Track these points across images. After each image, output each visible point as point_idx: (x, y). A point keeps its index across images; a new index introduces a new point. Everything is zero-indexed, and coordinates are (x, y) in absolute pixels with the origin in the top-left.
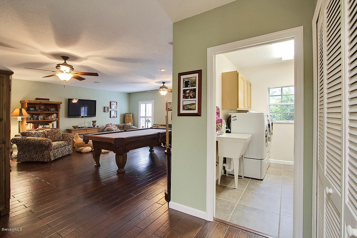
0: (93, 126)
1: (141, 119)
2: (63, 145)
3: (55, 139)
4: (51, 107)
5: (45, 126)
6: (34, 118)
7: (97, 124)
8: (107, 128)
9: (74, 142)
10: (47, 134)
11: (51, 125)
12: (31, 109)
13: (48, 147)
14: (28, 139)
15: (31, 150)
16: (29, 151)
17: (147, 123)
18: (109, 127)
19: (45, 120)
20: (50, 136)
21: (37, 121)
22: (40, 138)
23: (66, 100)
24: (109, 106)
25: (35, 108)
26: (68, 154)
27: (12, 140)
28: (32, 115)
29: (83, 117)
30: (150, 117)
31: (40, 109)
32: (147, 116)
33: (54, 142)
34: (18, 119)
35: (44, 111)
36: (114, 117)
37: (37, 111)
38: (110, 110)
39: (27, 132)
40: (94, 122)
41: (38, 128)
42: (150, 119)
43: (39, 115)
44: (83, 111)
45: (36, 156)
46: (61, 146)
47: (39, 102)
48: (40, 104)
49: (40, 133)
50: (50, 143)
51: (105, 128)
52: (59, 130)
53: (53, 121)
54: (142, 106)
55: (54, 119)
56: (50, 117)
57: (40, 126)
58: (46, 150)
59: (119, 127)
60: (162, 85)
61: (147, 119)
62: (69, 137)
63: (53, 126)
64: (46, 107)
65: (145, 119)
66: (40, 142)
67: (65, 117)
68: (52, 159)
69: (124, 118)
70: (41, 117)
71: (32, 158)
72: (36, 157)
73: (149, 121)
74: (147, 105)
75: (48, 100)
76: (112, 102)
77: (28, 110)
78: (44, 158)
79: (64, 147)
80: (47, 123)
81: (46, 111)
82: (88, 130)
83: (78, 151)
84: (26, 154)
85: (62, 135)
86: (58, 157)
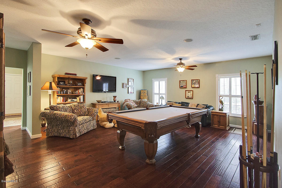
0: (114, 101)
1: (155, 95)
2: (88, 121)
3: (81, 113)
4: (78, 82)
5: (73, 100)
6: (64, 91)
7: (117, 99)
8: (126, 103)
9: (98, 116)
10: (74, 109)
11: (78, 98)
12: (61, 83)
13: (73, 123)
14: (55, 114)
15: (59, 125)
16: (57, 125)
17: (161, 100)
18: (127, 102)
19: (73, 94)
20: (77, 111)
21: (66, 94)
22: (66, 113)
23: (91, 75)
24: (127, 83)
25: (64, 82)
26: (93, 129)
27: (42, 114)
28: (62, 89)
29: (105, 92)
30: (163, 94)
31: (69, 83)
32: (160, 93)
33: (79, 117)
34: (49, 92)
35: (72, 85)
36: (131, 93)
37: (66, 85)
38: (127, 86)
39: (55, 106)
40: (115, 97)
41: (67, 102)
42: (164, 96)
43: (68, 89)
44: (105, 86)
45: (63, 131)
46: (86, 122)
47: (68, 77)
48: (69, 79)
49: (68, 107)
50: (75, 119)
51: (124, 103)
52: (84, 105)
53: (80, 95)
54: (156, 84)
55: (81, 93)
56: (77, 91)
57: (69, 100)
58: (72, 126)
59: (136, 103)
60: (179, 61)
61: (161, 96)
62: (94, 112)
63: (80, 100)
64: (74, 82)
65: (159, 96)
66: (66, 118)
67: (91, 92)
68: (78, 135)
69: (140, 94)
70: (70, 91)
71: (60, 133)
72: (63, 133)
73: (162, 98)
74: (160, 82)
75: (76, 75)
76: (129, 79)
77: (58, 84)
78: (70, 134)
79: (89, 123)
80: (75, 97)
81: (74, 86)
82: (110, 105)
83: (101, 125)
84: (54, 128)
85: (88, 109)
86: (83, 133)
